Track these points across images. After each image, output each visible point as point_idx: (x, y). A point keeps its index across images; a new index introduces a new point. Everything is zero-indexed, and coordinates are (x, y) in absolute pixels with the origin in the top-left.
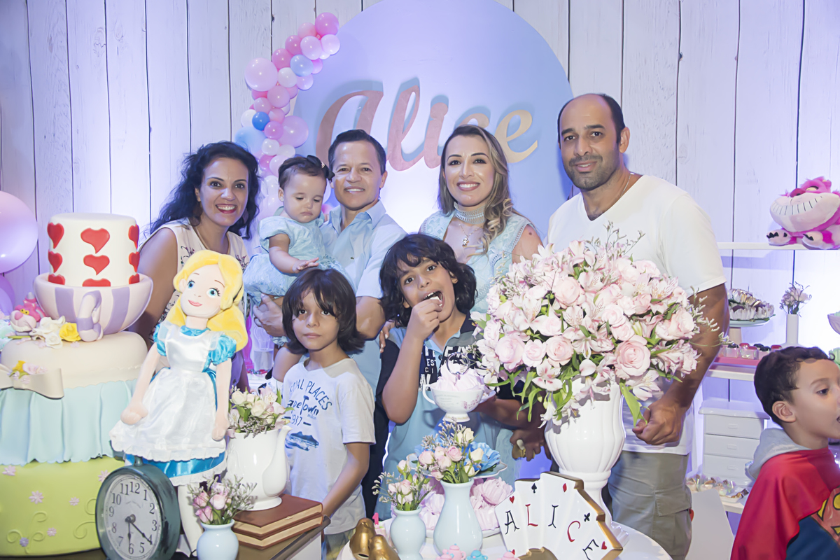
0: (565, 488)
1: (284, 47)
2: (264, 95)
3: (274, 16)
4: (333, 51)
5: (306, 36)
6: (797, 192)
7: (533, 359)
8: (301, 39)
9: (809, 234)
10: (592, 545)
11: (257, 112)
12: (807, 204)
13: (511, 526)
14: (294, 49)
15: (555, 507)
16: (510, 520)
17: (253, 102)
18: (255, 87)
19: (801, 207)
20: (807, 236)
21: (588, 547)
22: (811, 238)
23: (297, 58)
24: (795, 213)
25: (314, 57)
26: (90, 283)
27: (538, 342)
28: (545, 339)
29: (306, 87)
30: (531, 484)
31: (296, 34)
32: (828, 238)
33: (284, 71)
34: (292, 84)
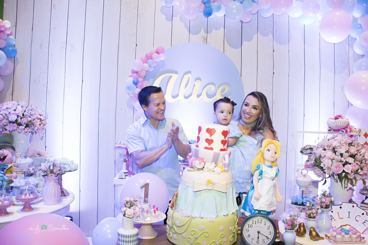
0: (353, 206)
1: (145, 56)
2: (137, 72)
3: (137, 45)
4: (162, 59)
5: (154, 53)
6: (336, 118)
7: (349, 170)
8: (152, 55)
9: (343, 130)
10: (366, 222)
11: (134, 78)
12: (341, 122)
13: (333, 220)
14: (149, 57)
15: (349, 212)
16: (332, 218)
17: (131, 74)
18: (135, 69)
19: (339, 123)
20: (342, 131)
21: (364, 222)
22: (343, 131)
23: (150, 61)
24: (338, 124)
25: (156, 61)
26: (222, 150)
27: (349, 165)
28: (350, 164)
29: (151, 71)
30: (340, 206)
31: (149, 52)
32: (346, 131)
33: (146, 65)
34: (147, 70)
